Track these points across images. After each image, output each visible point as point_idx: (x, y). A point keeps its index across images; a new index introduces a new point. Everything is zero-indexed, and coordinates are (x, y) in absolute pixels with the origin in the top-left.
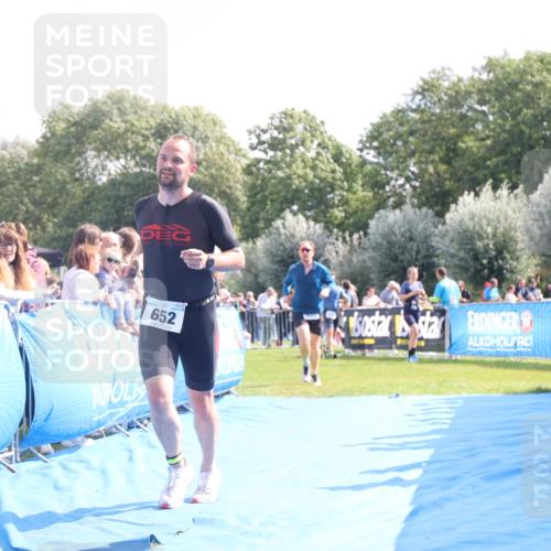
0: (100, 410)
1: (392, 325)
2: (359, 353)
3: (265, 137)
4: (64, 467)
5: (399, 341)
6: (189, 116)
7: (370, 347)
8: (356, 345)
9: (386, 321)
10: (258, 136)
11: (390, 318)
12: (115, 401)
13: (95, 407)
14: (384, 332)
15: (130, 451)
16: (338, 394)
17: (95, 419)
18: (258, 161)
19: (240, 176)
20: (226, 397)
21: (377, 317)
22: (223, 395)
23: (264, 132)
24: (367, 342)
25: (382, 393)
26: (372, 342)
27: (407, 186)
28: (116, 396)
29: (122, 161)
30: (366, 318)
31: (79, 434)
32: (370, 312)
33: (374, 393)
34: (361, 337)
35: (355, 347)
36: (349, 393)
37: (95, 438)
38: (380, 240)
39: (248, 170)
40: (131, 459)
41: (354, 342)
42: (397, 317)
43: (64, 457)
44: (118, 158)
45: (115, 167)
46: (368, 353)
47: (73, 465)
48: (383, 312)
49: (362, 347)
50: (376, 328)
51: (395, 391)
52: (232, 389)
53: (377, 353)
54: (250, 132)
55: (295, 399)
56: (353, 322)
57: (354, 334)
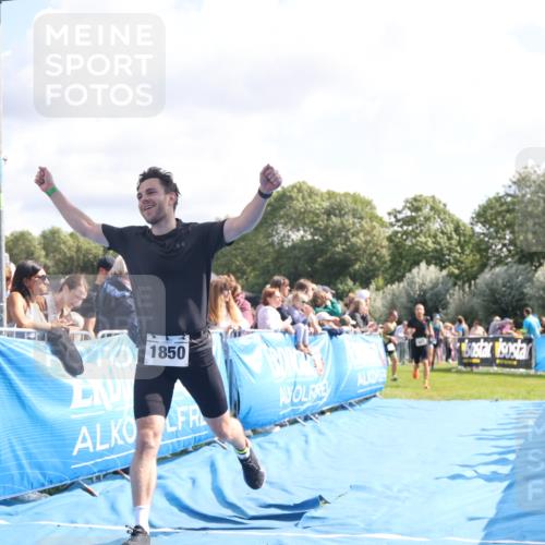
0: (285, 407)
1: (493, 349)
2: (469, 369)
3: (400, 216)
4: (260, 446)
5: (498, 361)
6: (349, 200)
7: (477, 365)
8: (467, 363)
9: (488, 346)
10: (395, 217)
11: (491, 344)
12: (296, 401)
13: (281, 405)
14: (487, 354)
15: (306, 436)
16: (453, 399)
17: (281, 413)
18: (397, 232)
19: (385, 243)
20: (374, 399)
21: (482, 343)
22: (371, 398)
23: (400, 212)
24: (475, 361)
25: (485, 398)
26: (478, 361)
27: (505, 249)
28: (296, 397)
29: (302, 232)
30: (474, 344)
31: (270, 423)
32: (477, 340)
33: (479, 398)
34: (470, 358)
35: (465, 365)
36: (462, 398)
37: (282, 426)
38: (485, 288)
39: (390, 239)
40: (307, 442)
41: (465, 361)
42: (497, 344)
43: (260, 439)
44: (298, 230)
45: (296, 236)
46: (475, 369)
47: (266, 445)
48: (486, 340)
49: (470, 365)
50: (481, 351)
51: (496, 397)
52: (378, 394)
53: (481, 369)
54: (389, 214)
55: (422, 401)
56: (464, 346)
57: (465, 355)
